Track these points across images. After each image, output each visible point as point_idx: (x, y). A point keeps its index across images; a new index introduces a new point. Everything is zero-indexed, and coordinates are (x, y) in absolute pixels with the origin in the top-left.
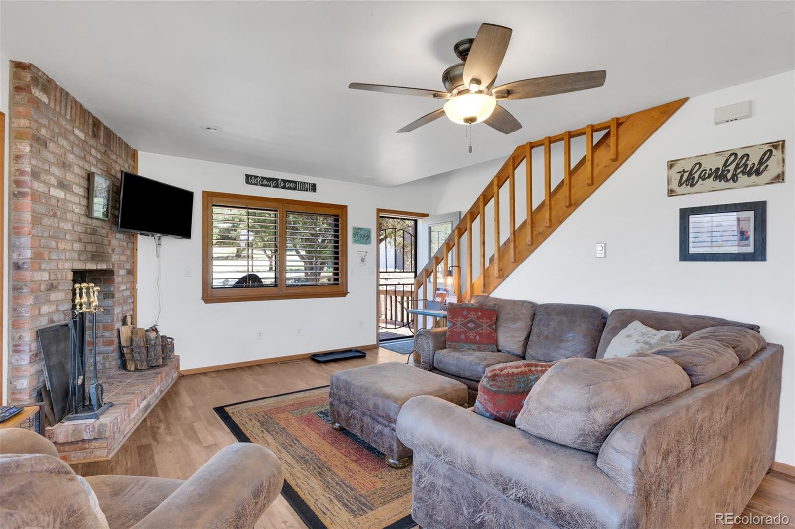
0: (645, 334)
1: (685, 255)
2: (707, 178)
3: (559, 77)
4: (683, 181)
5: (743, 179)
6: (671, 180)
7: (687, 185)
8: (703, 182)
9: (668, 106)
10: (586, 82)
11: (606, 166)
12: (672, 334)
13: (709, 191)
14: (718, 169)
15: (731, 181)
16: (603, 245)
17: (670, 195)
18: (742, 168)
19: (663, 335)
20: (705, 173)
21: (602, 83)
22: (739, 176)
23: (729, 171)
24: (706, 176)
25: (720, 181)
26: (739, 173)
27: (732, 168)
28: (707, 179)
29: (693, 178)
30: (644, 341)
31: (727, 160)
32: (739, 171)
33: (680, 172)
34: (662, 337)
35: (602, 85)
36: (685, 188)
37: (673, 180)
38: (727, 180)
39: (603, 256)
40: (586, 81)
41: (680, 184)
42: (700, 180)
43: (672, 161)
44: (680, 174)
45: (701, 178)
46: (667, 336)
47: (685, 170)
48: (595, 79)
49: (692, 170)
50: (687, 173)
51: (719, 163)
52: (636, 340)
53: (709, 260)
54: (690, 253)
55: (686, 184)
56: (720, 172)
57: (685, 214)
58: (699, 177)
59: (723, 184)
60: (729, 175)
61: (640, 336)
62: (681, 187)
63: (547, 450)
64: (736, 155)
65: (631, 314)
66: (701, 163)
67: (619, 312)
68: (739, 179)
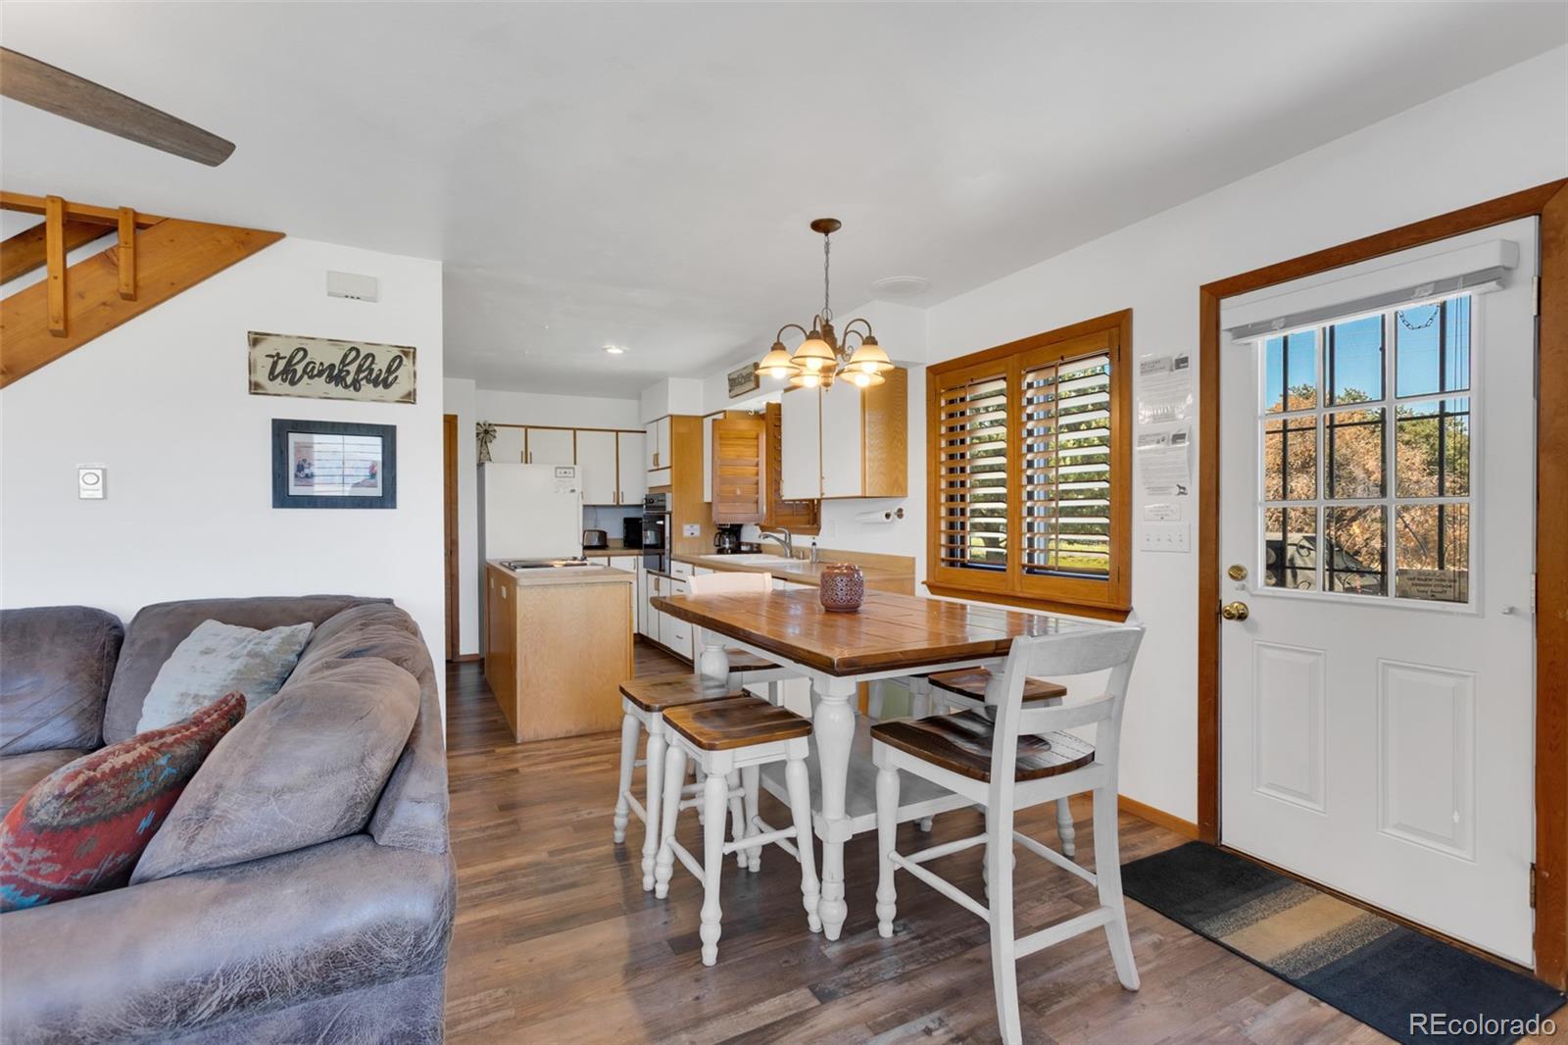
0: (244, 640)
1: (283, 498)
2: (316, 376)
3: (129, 101)
4: (276, 373)
5: (367, 388)
6: (255, 366)
7: (284, 380)
8: (310, 381)
9: (248, 234)
10: (186, 144)
11: (104, 304)
12: (300, 631)
13: (321, 398)
14: (332, 366)
15: (352, 388)
16: (99, 473)
17: (253, 391)
18: (366, 373)
19: (283, 635)
20: (314, 368)
21: (217, 161)
22: (362, 383)
23: (348, 372)
24: (315, 372)
25: (337, 385)
26: (362, 379)
27: (353, 368)
28: (316, 378)
29: (295, 371)
30: (249, 652)
31: (346, 356)
32: (362, 376)
33: (272, 356)
34: (283, 638)
35: (215, 164)
36: (278, 385)
37: (259, 367)
38: (346, 387)
39: (101, 497)
40: (187, 141)
41: (272, 377)
42: (306, 376)
43: (256, 333)
44: (271, 360)
45: (307, 374)
46: (293, 635)
47: (281, 355)
48: (210, 149)
49: (292, 357)
50: (285, 361)
51: (334, 357)
52: (228, 653)
53: (322, 507)
54: (291, 494)
55: (282, 379)
56: (336, 372)
57: (282, 429)
58: (304, 371)
59: (340, 390)
60: (349, 379)
61: (234, 646)
62: (274, 382)
63: (280, 870)
64: (358, 351)
65: (189, 610)
66: (308, 349)
67: (157, 610)
68: (362, 387)
